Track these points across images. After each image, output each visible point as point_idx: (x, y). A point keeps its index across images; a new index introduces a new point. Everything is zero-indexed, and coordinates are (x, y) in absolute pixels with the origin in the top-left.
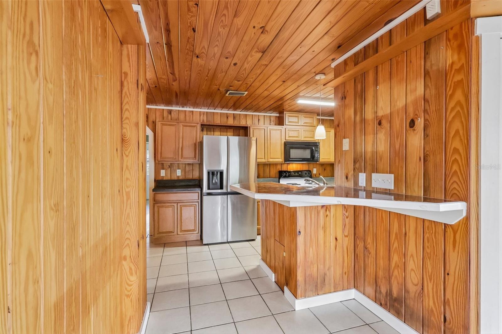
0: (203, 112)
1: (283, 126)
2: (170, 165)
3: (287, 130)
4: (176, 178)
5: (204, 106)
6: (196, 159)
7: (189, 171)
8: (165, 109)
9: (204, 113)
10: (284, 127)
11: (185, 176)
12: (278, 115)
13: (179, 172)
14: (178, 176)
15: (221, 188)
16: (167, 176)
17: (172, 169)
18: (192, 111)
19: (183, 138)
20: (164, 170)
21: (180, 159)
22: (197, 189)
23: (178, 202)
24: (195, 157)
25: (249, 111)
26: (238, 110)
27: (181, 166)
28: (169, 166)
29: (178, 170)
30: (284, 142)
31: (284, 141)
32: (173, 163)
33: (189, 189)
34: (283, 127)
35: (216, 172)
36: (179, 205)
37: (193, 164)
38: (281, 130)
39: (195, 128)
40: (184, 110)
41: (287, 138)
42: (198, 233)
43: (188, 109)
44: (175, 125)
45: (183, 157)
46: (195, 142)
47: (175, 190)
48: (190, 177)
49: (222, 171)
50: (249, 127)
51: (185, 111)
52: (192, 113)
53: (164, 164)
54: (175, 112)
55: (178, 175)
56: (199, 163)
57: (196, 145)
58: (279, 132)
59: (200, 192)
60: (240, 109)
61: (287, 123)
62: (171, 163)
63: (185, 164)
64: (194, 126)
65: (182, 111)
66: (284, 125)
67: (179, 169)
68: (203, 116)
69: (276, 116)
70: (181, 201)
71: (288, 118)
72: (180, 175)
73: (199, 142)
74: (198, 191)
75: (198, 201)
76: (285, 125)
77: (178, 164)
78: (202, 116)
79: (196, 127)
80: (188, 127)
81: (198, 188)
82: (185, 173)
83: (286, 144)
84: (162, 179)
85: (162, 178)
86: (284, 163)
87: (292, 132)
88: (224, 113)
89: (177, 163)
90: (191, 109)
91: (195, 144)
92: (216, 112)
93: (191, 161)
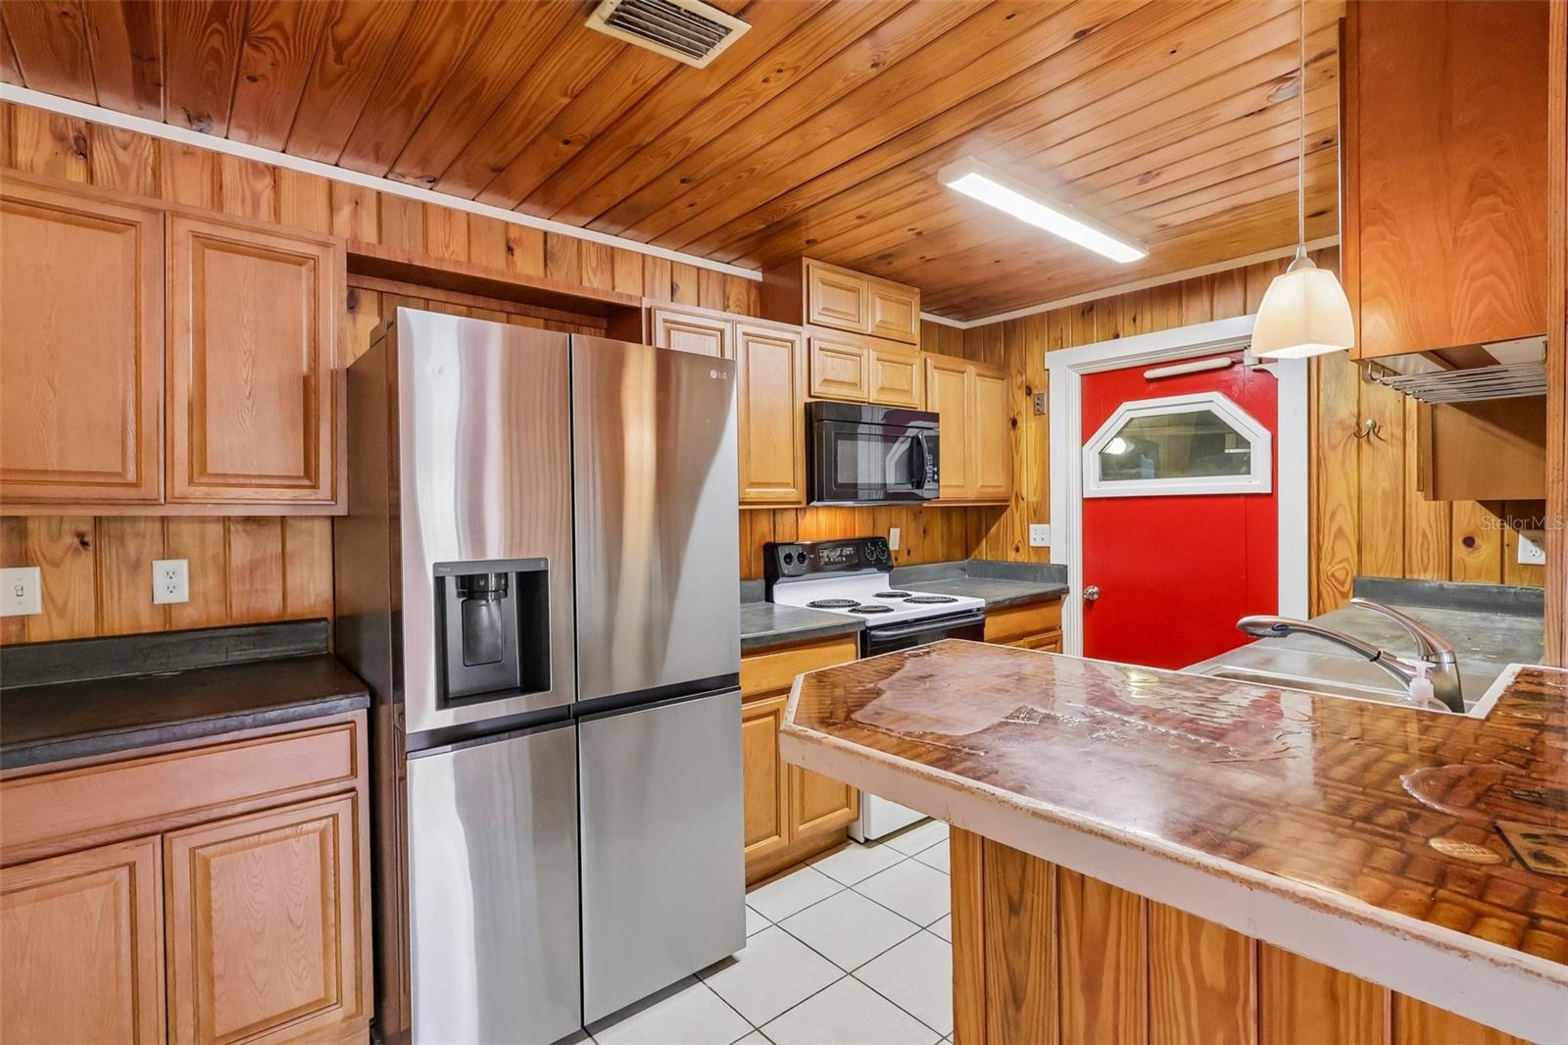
0: (352, 186)
1: (798, 328)
2: (86, 527)
3: (817, 349)
4: (149, 623)
5: (360, 153)
6: (315, 487)
7: (254, 567)
8: (29, 107)
9: (357, 196)
10: (806, 330)
11: (226, 600)
12: (757, 276)
13: (171, 575)
14: (167, 608)
15: (534, 678)
16: (62, 613)
17: (110, 558)
18: (274, 171)
19: (201, 334)
20: (33, 574)
21: (180, 485)
22: (346, 702)
23: (166, 825)
24: (307, 474)
25: (629, 232)
26: (573, 218)
27: (187, 535)
28: (81, 536)
29: (160, 567)
30: (806, 404)
31: (803, 398)
32: (121, 519)
33: (273, 714)
34: (799, 333)
35: (499, 576)
36: (180, 846)
37: (283, 517)
38: (792, 343)
39: (304, 270)
40: (205, 151)
41: (817, 389)
42: (359, 1012)
43: (236, 147)
44: (132, 224)
45: (203, 472)
46: (305, 369)
47: (139, 737)
48: (270, 604)
49: (542, 567)
50: (649, 310)
51: (216, 158)
52: (268, 180)
53: (31, 525)
54: (125, 148)
55: (162, 597)
56: (341, 509)
57: (316, 391)
58: (783, 353)
59: (361, 717)
60: (580, 212)
61: (815, 317)
62: (97, 520)
63: (226, 520)
64: (299, 260)
65: (188, 151)
66: (802, 325)
67: (168, 553)
68: (355, 214)
69: (749, 281)
70: (203, 816)
71: (822, 291)
72: (182, 595)
73: (334, 374)
74: (349, 716)
75: (346, 785)
76: (809, 323)
77: (163, 519)
78: (344, 214)
79: (315, 269)
80: (242, 262)
81: (345, 692)
82: (225, 581)
83: (813, 414)
84: (14, 640)
85: (14, 628)
86: (804, 505)
87: (835, 359)
88: (489, 220)
89: (152, 519)
90: (265, 154)
91: (308, 386)
92: (437, 206)
93: (273, 502)
